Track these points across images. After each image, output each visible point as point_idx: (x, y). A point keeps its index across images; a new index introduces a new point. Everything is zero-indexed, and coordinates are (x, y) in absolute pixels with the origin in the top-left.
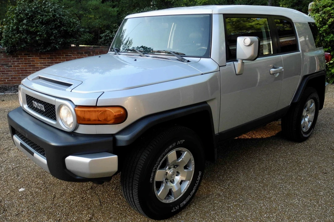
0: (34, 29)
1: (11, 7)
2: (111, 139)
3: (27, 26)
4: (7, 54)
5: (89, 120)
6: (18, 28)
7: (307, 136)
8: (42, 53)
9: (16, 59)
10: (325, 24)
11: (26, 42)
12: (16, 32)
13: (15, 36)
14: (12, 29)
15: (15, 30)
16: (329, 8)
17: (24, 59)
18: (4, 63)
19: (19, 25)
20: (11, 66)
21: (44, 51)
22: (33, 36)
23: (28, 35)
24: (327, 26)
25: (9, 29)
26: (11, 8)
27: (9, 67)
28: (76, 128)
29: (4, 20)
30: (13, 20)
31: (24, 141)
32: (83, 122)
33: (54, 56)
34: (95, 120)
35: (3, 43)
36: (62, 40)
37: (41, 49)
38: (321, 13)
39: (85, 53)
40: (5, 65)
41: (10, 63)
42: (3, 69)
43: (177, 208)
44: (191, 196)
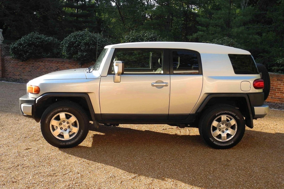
43: (64, 144)
44: (74, 142)
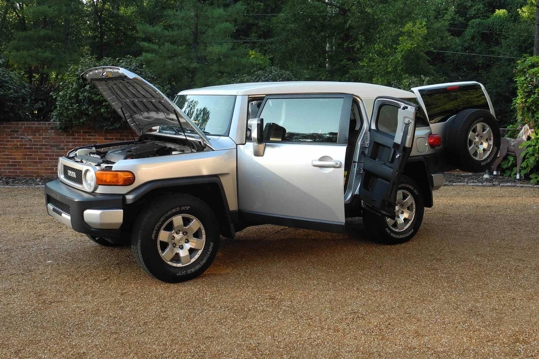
0: (99, 97)
1: (72, 67)
2: (121, 197)
3: (90, 93)
4: (60, 131)
5: (105, 181)
6: (77, 96)
8: (107, 131)
9: (72, 139)
11: (87, 115)
12: (75, 100)
13: (72, 106)
14: (69, 96)
15: (73, 98)
17: (83, 139)
18: (54, 144)
19: (79, 92)
20: (64, 149)
21: (111, 128)
22: (97, 107)
23: (90, 105)
25: (66, 96)
26: (72, 69)
27: (60, 150)
28: (96, 188)
29: (61, 83)
30: (73, 85)
31: (56, 206)
32: (101, 183)
33: (126, 136)
34: (110, 182)
35: (56, 115)
37: (106, 125)
40: (54, 146)
41: (62, 144)
42: (52, 152)
43: (184, 273)
44: (200, 266)
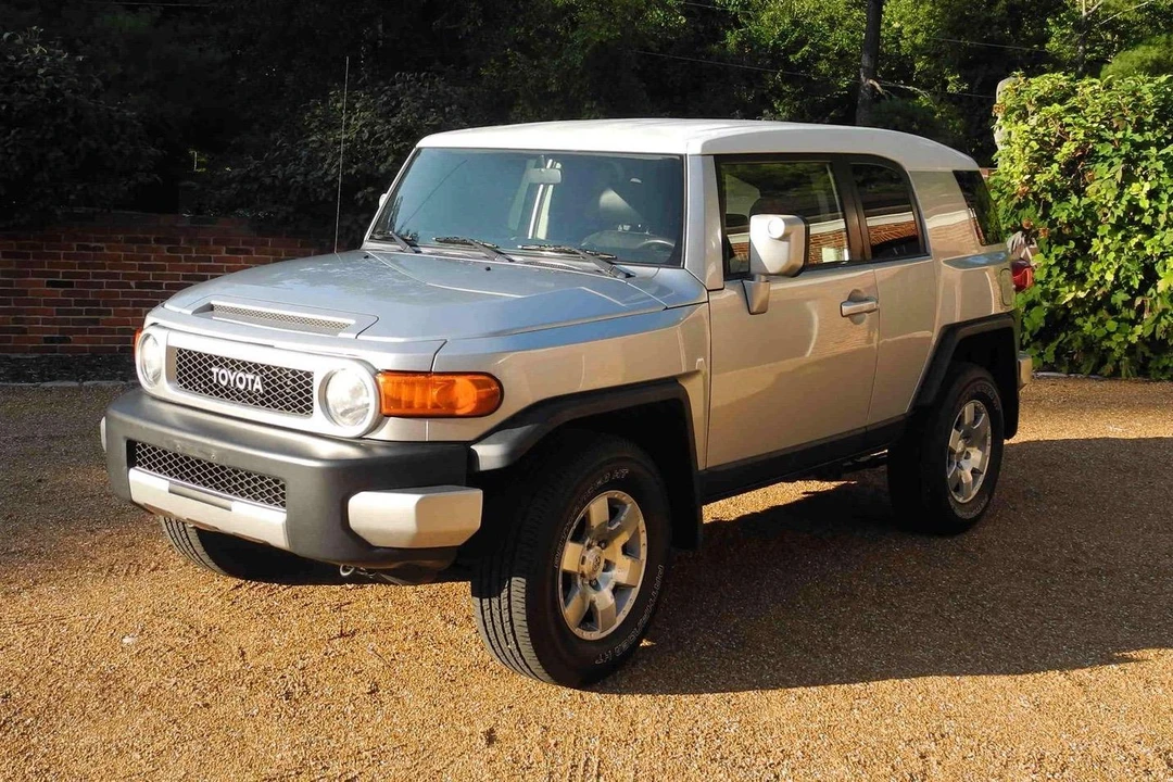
2: (464, 451)
5: (411, 406)
7: (968, 517)
10: (1051, 160)
16: (1056, 108)
24: (1055, 167)
28: (375, 427)
32: (397, 412)
34: (426, 406)
36: (79, 187)
38: (1033, 121)
39: (216, 243)
44: (638, 632)
